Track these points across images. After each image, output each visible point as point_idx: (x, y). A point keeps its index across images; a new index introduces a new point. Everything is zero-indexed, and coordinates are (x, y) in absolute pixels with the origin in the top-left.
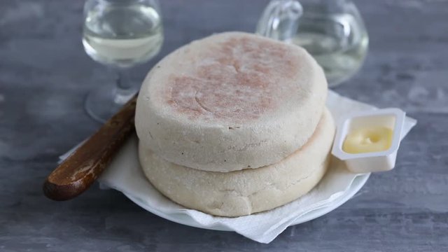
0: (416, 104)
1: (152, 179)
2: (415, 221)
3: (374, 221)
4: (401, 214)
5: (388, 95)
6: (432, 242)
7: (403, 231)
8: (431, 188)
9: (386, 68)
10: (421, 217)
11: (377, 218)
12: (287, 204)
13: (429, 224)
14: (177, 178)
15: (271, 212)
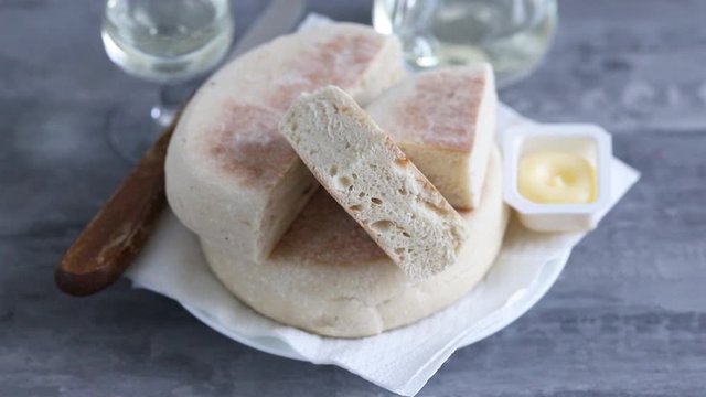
0: (636, 115)
1: (223, 276)
2: (640, 330)
3: (575, 331)
4: (616, 318)
5: (591, 98)
6: (669, 366)
7: (621, 348)
8: (664, 268)
9: (585, 50)
10: (649, 322)
11: (580, 326)
12: (438, 312)
13: (662, 333)
14: (263, 279)
15: (414, 327)
